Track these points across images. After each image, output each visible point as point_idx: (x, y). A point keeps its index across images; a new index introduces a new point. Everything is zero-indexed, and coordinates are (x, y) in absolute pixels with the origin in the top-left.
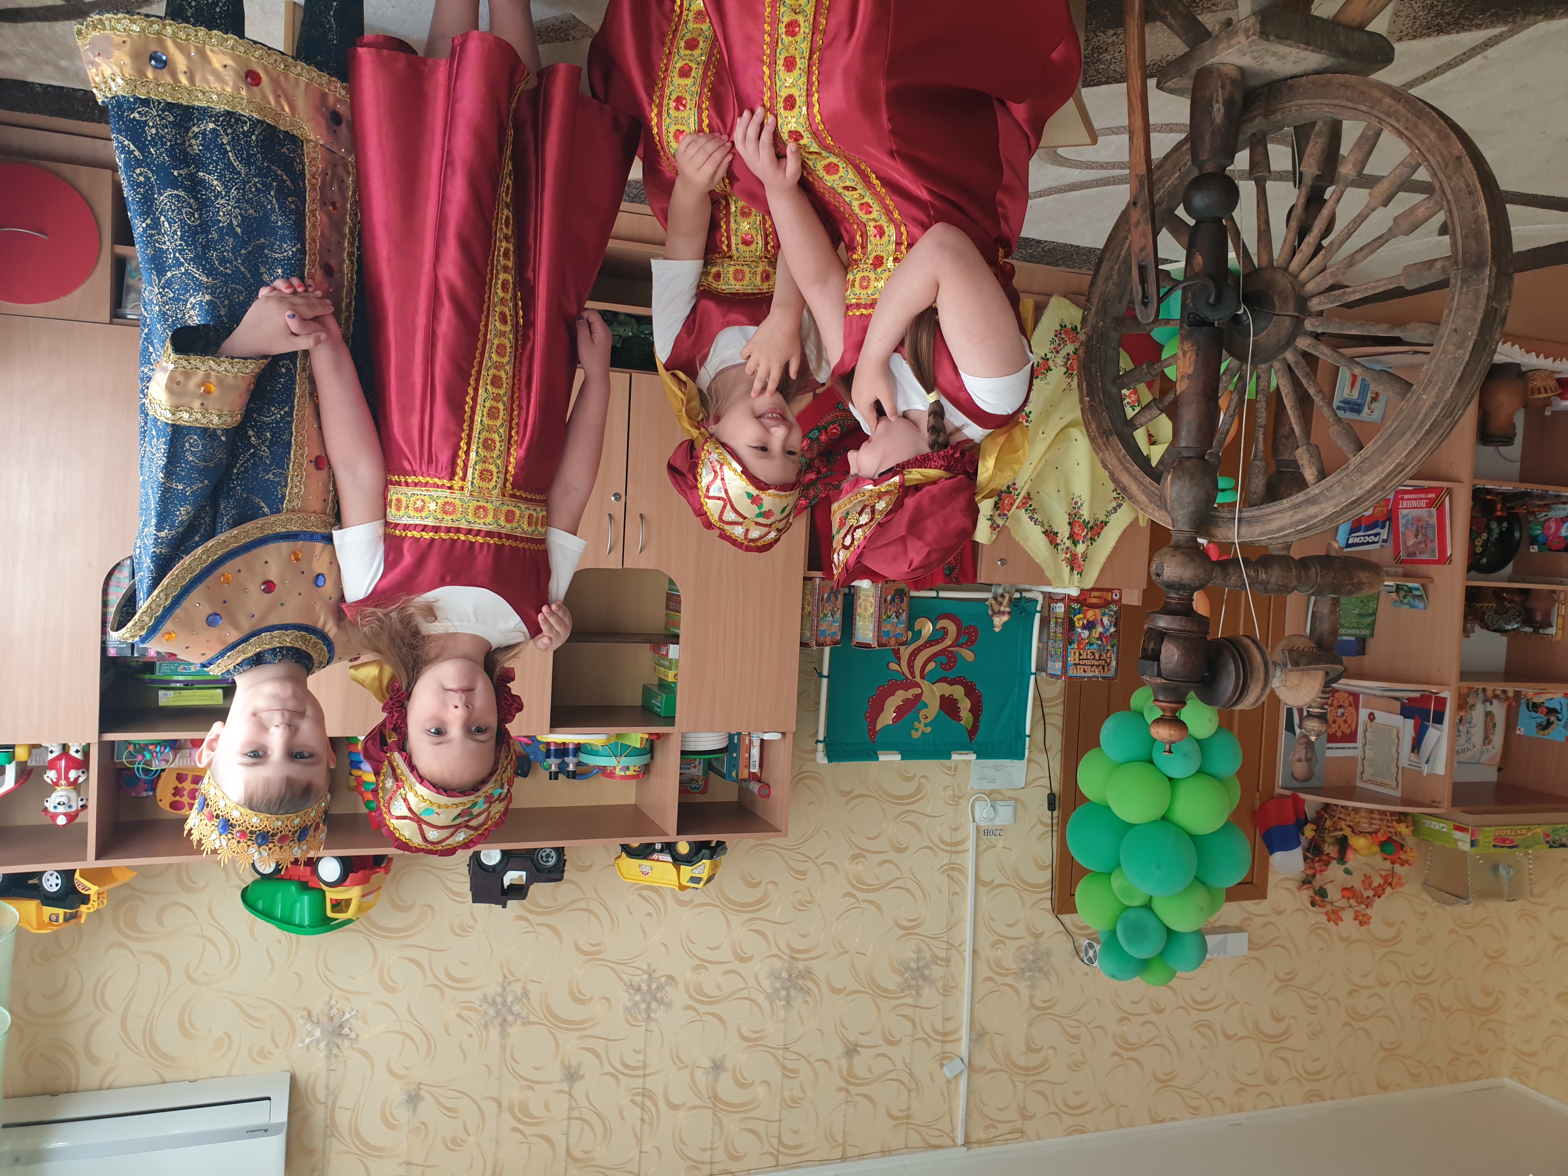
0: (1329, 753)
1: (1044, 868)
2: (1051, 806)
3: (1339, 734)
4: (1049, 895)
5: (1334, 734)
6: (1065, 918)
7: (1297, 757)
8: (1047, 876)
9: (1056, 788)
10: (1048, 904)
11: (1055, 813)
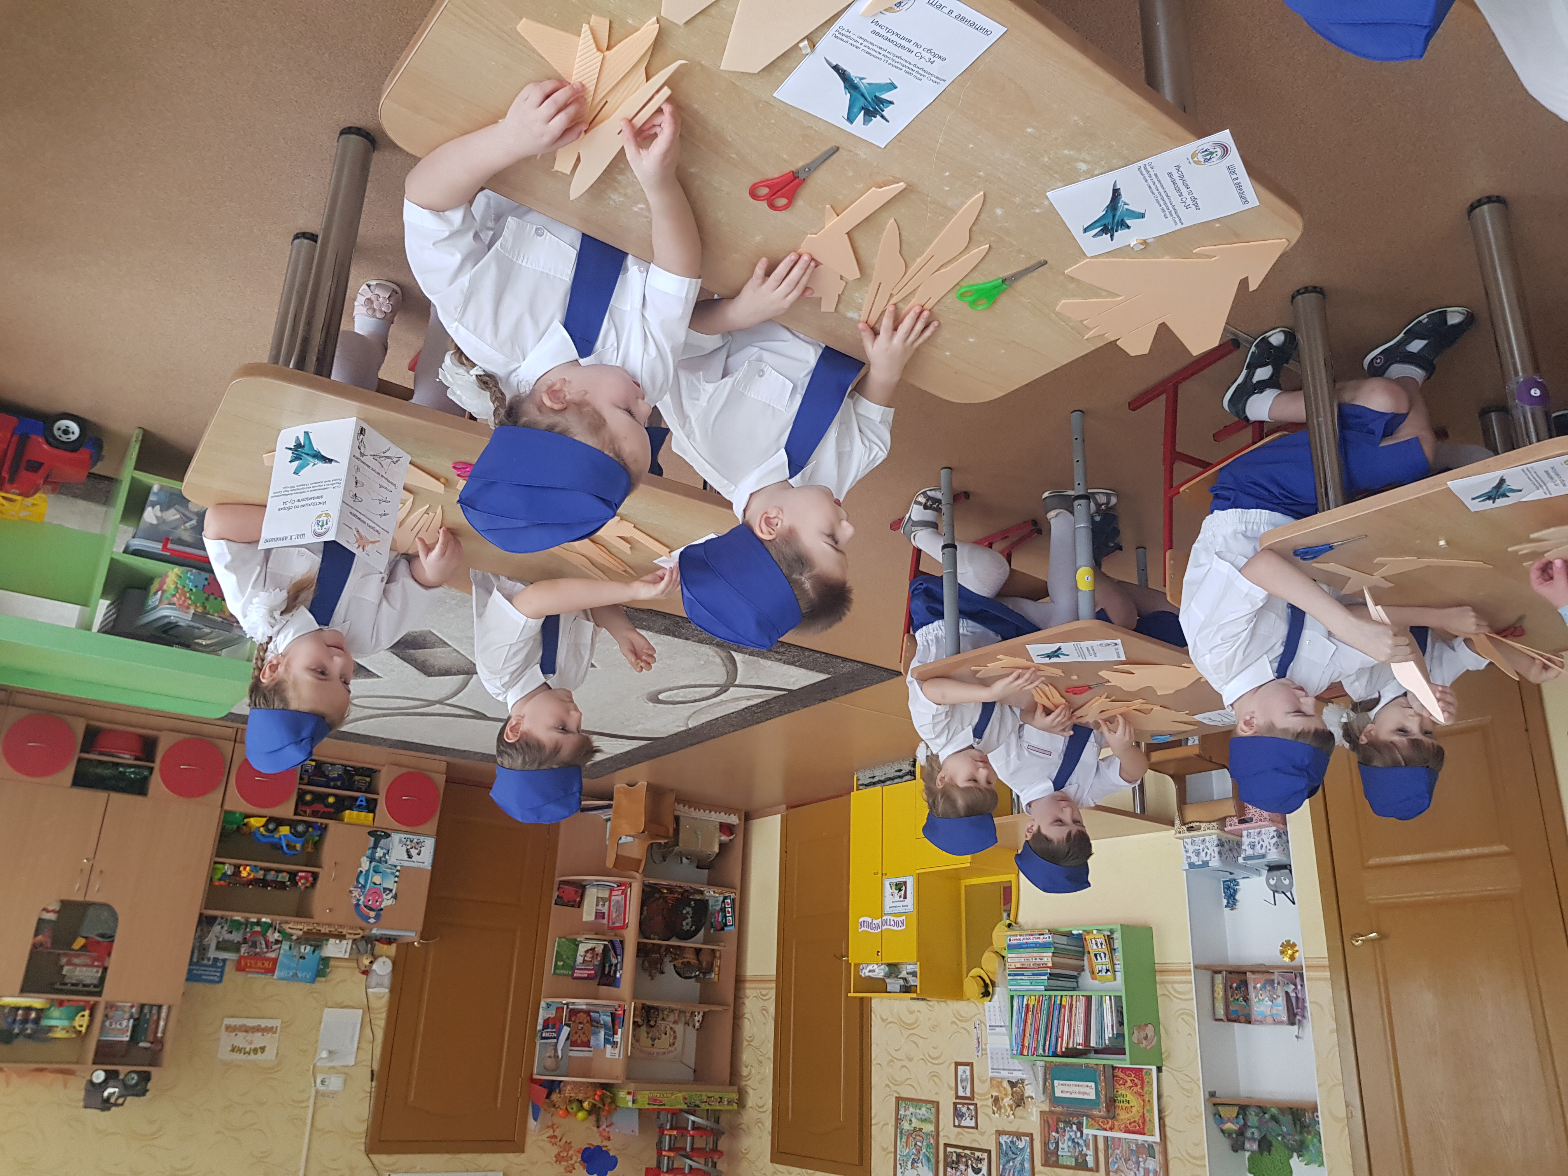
0: (572, 1054)
1: (364, 1121)
2: (372, 1080)
3: (579, 1041)
4: (363, 1140)
5: (576, 1041)
6: (374, 1157)
7: (548, 1054)
8: (363, 1127)
9: (376, 1067)
10: (362, 1147)
11: (374, 1084)
